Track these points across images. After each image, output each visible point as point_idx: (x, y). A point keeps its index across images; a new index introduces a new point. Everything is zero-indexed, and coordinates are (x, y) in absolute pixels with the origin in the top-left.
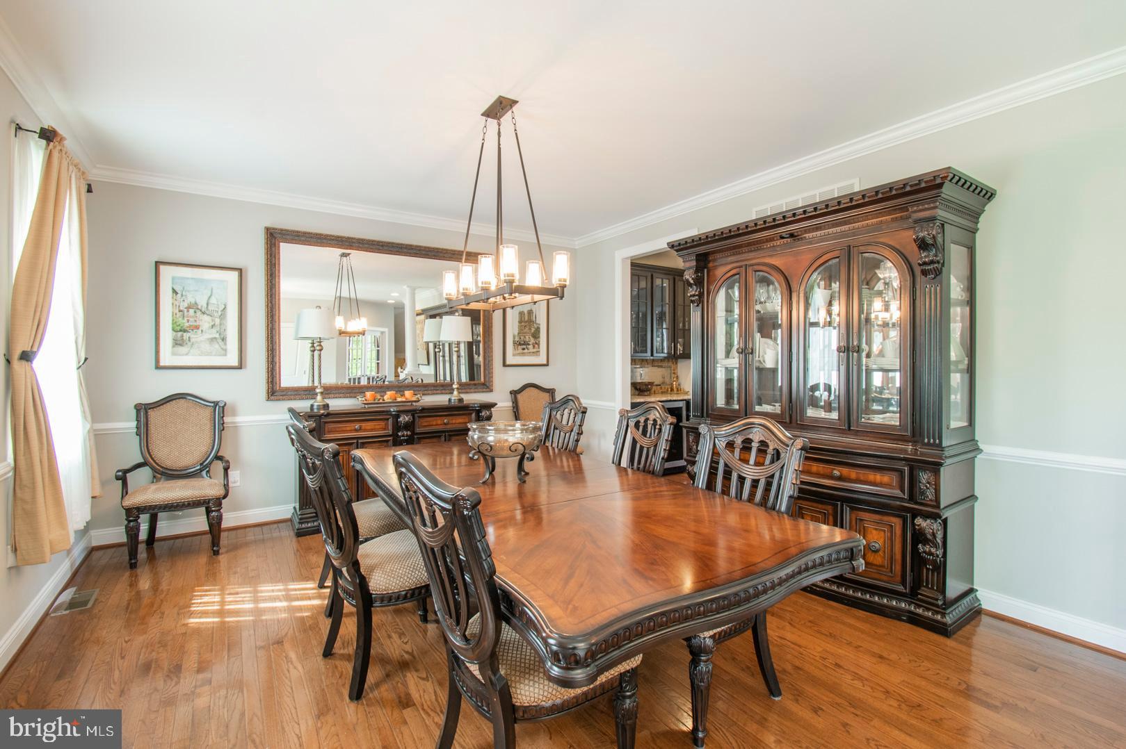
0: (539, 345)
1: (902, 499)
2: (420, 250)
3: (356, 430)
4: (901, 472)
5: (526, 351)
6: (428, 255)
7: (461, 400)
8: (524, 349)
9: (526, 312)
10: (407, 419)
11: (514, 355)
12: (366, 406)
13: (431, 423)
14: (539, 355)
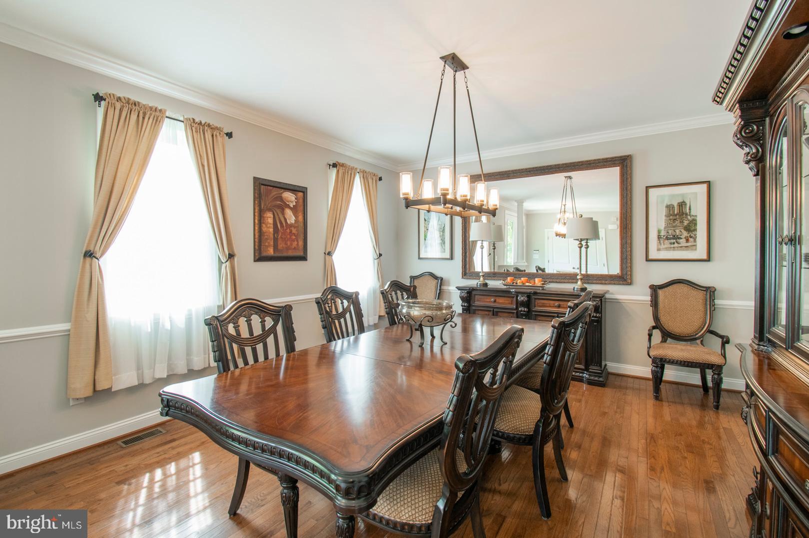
0: (695, 238)
3: (492, 302)
5: (676, 245)
8: (673, 243)
9: (676, 205)
11: (659, 250)
12: (506, 287)
13: (545, 305)
14: (696, 250)
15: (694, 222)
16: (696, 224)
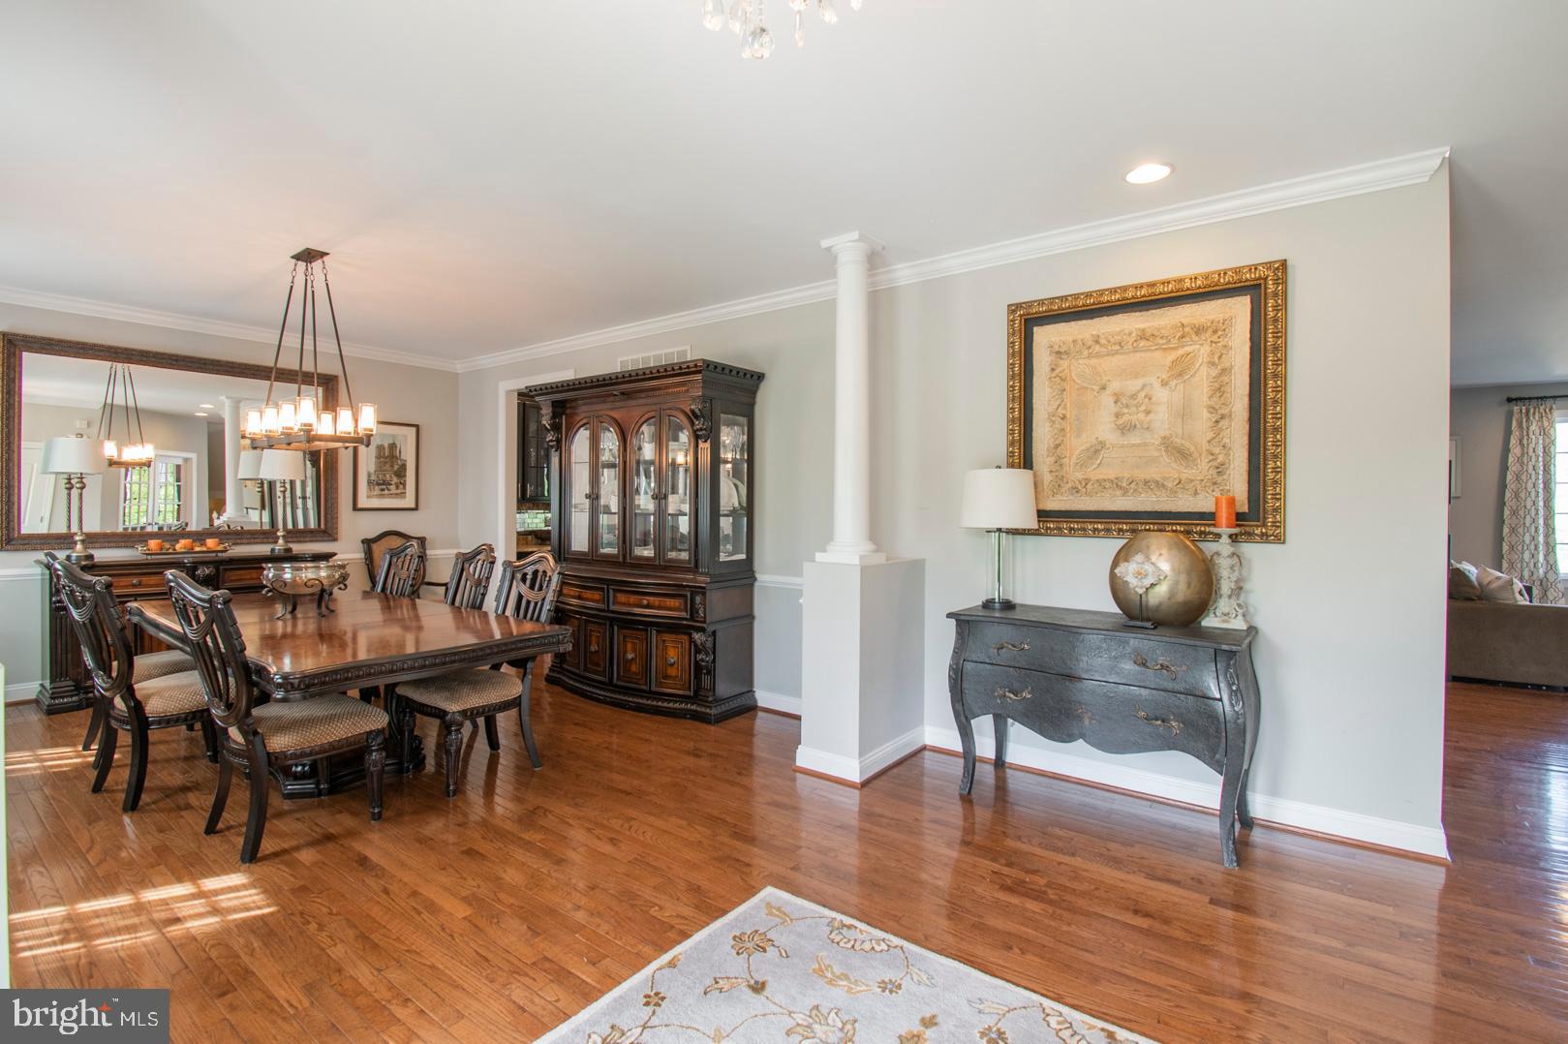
0: (404, 485)
1: (686, 619)
2: (232, 367)
3: (134, 586)
4: (685, 596)
5: (386, 492)
6: (243, 373)
7: (289, 550)
8: (383, 490)
9: (386, 445)
10: (207, 572)
11: (368, 497)
12: (149, 557)
13: (243, 577)
14: (405, 497)
15: (403, 467)
16: (405, 469)
